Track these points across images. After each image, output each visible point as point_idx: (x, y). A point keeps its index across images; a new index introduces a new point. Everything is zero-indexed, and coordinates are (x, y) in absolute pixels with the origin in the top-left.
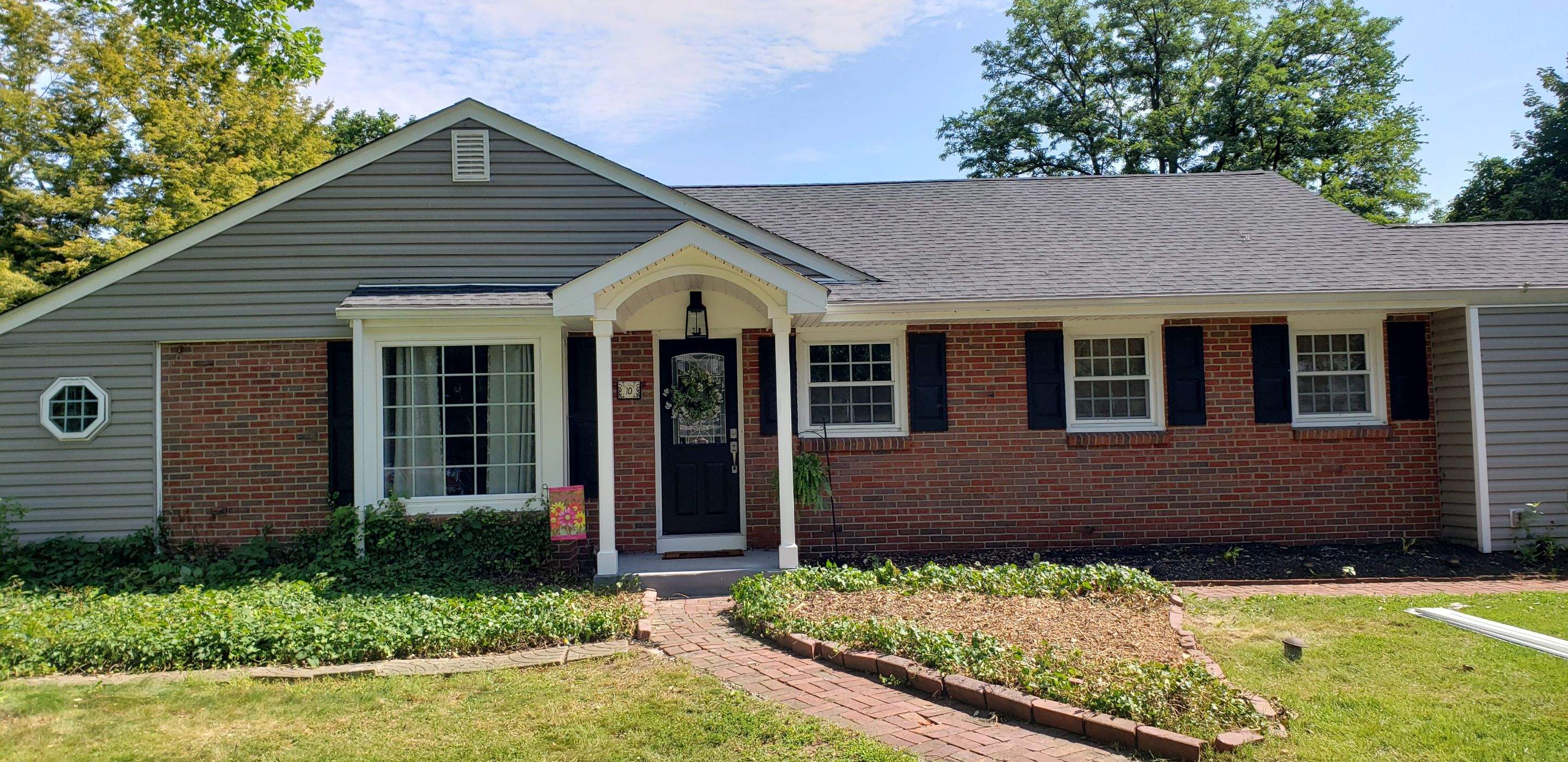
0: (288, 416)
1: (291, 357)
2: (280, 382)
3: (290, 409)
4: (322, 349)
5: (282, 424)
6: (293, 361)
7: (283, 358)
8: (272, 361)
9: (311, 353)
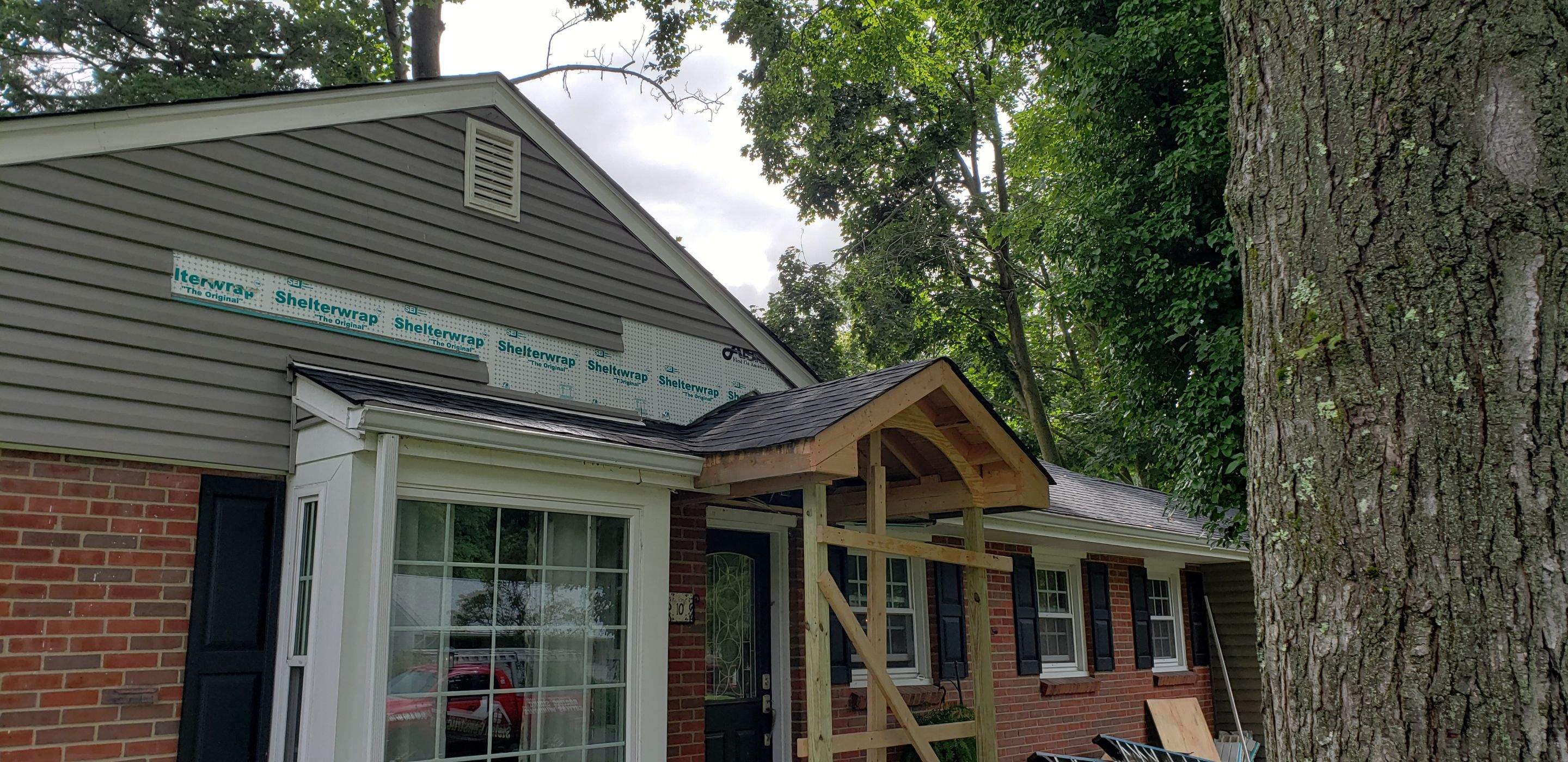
0: (87, 645)
1: (111, 500)
2: (76, 558)
3: (95, 627)
4: (189, 487)
5: (68, 663)
6: (115, 509)
7: (90, 500)
8: (62, 506)
9: (160, 496)
